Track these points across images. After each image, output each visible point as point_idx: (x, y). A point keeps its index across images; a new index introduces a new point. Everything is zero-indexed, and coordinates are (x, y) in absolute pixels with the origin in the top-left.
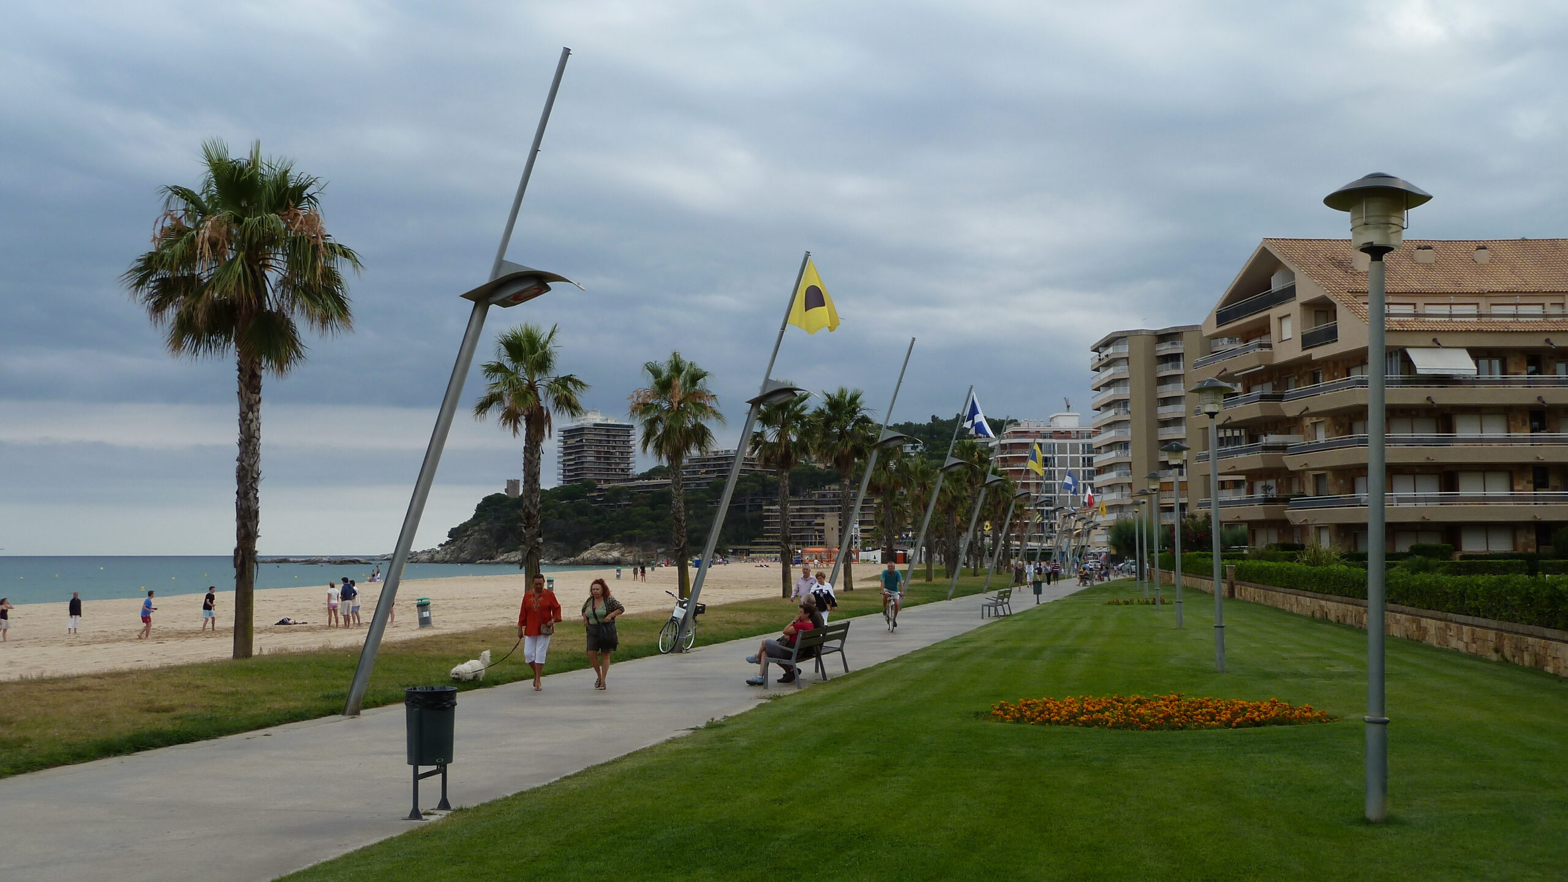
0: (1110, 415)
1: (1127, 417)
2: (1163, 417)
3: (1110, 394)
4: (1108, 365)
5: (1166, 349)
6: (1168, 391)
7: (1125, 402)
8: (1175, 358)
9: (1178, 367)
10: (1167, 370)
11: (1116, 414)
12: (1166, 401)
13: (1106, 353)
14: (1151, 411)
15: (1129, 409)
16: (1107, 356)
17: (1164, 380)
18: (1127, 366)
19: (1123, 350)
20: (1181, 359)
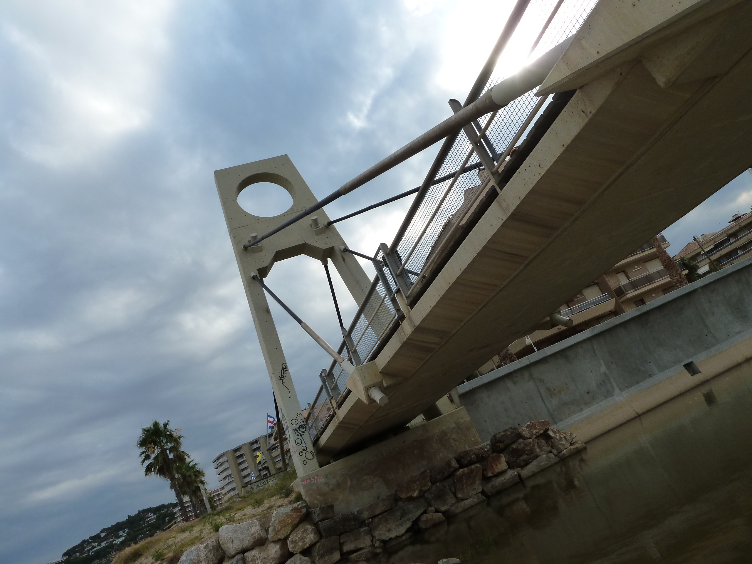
0: (227, 481)
1: (233, 479)
2: (244, 475)
3: (225, 474)
4: (221, 465)
5: (238, 454)
6: (243, 466)
7: (230, 475)
8: (241, 456)
9: (243, 458)
10: (241, 460)
11: (229, 480)
12: (243, 470)
13: (219, 461)
14: (239, 474)
15: (232, 477)
16: (220, 462)
17: (240, 464)
18: (228, 463)
19: (225, 458)
20: (244, 455)
